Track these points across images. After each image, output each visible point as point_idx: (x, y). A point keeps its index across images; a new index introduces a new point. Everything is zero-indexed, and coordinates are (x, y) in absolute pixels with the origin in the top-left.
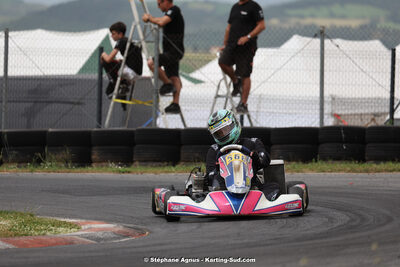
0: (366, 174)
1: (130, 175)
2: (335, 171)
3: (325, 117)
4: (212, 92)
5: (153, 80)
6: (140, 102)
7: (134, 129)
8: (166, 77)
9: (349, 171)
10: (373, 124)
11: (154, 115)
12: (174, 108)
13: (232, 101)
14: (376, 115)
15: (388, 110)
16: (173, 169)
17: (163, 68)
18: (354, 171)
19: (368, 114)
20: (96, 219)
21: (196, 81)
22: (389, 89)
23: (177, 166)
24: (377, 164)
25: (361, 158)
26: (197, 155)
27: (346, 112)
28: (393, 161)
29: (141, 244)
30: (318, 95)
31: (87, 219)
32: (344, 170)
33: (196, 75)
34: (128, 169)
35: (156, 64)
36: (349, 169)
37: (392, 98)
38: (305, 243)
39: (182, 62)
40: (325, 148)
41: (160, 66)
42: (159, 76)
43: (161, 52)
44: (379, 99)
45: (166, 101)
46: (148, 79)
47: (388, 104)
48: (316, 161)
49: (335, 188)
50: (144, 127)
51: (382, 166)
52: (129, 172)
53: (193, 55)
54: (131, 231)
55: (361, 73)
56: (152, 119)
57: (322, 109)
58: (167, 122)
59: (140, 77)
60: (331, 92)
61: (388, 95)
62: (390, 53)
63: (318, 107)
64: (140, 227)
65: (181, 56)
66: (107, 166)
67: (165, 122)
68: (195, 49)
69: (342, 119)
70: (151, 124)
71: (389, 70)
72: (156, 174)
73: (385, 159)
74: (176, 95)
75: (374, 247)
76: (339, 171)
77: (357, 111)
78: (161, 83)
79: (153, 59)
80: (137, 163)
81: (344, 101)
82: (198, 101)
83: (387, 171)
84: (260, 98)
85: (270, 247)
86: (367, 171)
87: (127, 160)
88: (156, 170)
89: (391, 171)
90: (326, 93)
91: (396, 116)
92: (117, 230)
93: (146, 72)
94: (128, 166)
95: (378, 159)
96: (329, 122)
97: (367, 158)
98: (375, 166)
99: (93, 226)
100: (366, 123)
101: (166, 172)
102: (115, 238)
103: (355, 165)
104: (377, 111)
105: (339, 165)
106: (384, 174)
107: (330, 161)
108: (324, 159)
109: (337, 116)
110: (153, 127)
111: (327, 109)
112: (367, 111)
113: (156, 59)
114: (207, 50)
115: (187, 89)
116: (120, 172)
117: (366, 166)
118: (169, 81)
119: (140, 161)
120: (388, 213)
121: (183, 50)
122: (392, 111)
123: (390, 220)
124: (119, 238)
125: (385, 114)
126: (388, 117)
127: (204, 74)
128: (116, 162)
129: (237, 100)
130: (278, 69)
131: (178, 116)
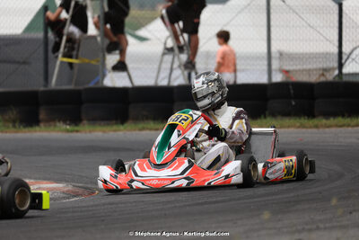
0: (315, 130)
1: (78, 134)
2: (284, 127)
3: (273, 73)
4: (160, 49)
5: (99, 39)
6: (87, 61)
7: (81, 88)
8: (112, 35)
9: (299, 127)
10: (322, 79)
11: (101, 74)
12: (121, 66)
13: (179, 58)
14: (325, 70)
15: (336, 65)
16: (122, 127)
17: (108, 26)
18: (302, 126)
19: (316, 70)
20: (45, 179)
21: (142, 39)
22: (337, 43)
23: (126, 125)
24: (327, 119)
25: (310, 114)
26: (145, 113)
27: (294, 68)
28: (343, 116)
29: (92, 203)
30: (265, 50)
31: (35, 179)
32: (294, 126)
33: (142, 33)
34: (76, 128)
35: (102, 22)
36: (298, 124)
37: (340, 53)
38: (256, 200)
39: (128, 20)
40: (273, 104)
41: (106, 24)
42: (105, 34)
43: (106, 9)
44: (327, 54)
45: (112, 59)
46: (94, 37)
47: (336, 58)
48: (265, 117)
50: (91, 85)
51: (332, 121)
52: (77, 131)
53: (139, 12)
54: (80, 191)
55: (308, 28)
56: (100, 78)
57: (269, 65)
58: (115, 80)
59: (85, 36)
60: (278, 48)
61: (336, 50)
62: (336, 7)
63: (266, 63)
64: (89, 186)
65: (126, 14)
66: (55, 126)
67: (112, 80)
68: (142, 7)
69: (291, 75)
70: (98, 83)
71: (337, 24)
72: (104, 132)
73: (335, 115)
74: (123, 53)
75: (334, 202)
76: (289, 127)
77: (305, 67)
78: (107, 42)
79: (99, 17)
80: (85, 122)
81: (292, 57)
82: (145, 59)
83: (337, 126)
84: (208, 55)
86: (316, 127)
87: (75, 119)
88: (105, 128)
89: (341, 126)
90: (274, 49)
91: (345, 70)
92: (66, 189)
93: (92, 30)
94: (76, 125)
95: (327, 115)
96: (278, 78)
97: (316, 114)
98: (324, 121)
99: (42, 186)
100: (313, 79)
101: (115, 131)
102: (64, 198)
103: (304, 121)
104: (325, 66)
105: (288, 121)
106: (333, 130)
107: (279, 117)
108: (274, 115)
109: (287, 72)
110: (99, 85)
111: (275, 65)
112: (315, 66)
113: (102, 17)
114: (153, 8)
115: (133, 46)
116: (68, 131)
117: (315, 121)
118: (115, 39)
119: (89, 120)
120: (339, 169)
121: (128, 7)
122: (341, 66)
124: (69, 198)
125: (333, 69)
126: (337, 72)
127: (150, 32)
128: (65, 122)
129: (184, 57)
130: (225, 25)
131: (124, 74)
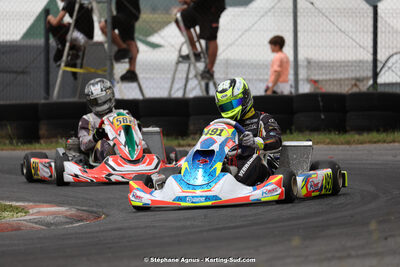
0: (348, 147)
3: (301, 83)
4: (174, 57)
5: (106, 46)
6: (93, 70)
8: (121, 42)
9: (328, 143)
10: (355, 90)
12: (131, 76)
13: (195, 66)
14: (358, 80)
15: (370, 74)
17: (117, 31)
18: (332, 143)
19: (348, 79)
20: (46, 202)
21: (155, 46)
22: (371, 50)
24: (360, 134)
27: (324, 77)
28: (378, 131)
29: (98, 229)
30: (292, 59)
31: (34, 202)
32: (323, 143)
33: (154, 39)
35: (109, 27)
36: (328, 140)
37: (375, 61)
39: (138, 25)
40: (300, 118)
41: (114, 29)
42: (113, 41)
43: (115, 13)
44: (360, 61)
45: (121, 68)
46: (100, 44)
47: (371, 67)
48: (291, 133)
51: (365, 136)
53: (151, 16)
54: (85, 215)
55: (340, 33)
57: (296, 74)
58: (124, 92)
59: (91, 42)
60: (306, 56)
61: (370, 58)
62: (370, 10)
63: (292, 72)
64: (95, 209)
65: (137, 18)
66: (57, 142)
67: (121, 91)
68: (154, 10)
69: (320, 85)
71: (371, 29)
73: (369, 130)
74: (132, 61)
76: (318, 143)
77: (335, 76)
78: (115, 49)
79: (106, 21)
81: (320, 65)
82: (157, 68)
83: (370, 142)
84: (227, 63)
86: (348, 143)
89: (375, 142)
90: (301, 57)
91: (380, 80)
92: (69, 213)
93: (98, 36)
95: (360, 130)
96: (305, 88)
97: (348, 128)
98: (357, 137)
99: (42, 209)
100: (345, 90)
102: (67, 223)
103: (334, 136)
104: (358, 75)
105: (316, 137)
106: (367, 146)
107: (307, 133)
108: (300, 130)
109: (315, 82)
111: (303, 74)
112: (346, 76)
113: (109, 21)
114: (167, 11)
115: (144, 54)
117: (347, 137)
118: (124, 46)
120: (373, 189)
122: (376, 75)
123: (375, 197)
124: (72, 223)
125: (367, 79)
126: (371, 82)
127: (163, 38)
129: (201, 66)
130: (246, 31)
131: (135, 85)
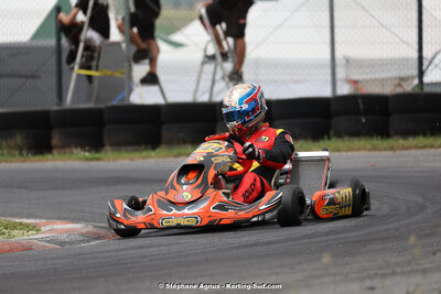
0: (391, 153)
1: (99, 163)
2: (353, 150)
3: (338, 84)
4: (199, 56)
5: (124, 46)
6: (109, 73)
7: (102, 106)
8: (139, 41)
9: (370, 150)
10: (399, 90)
11: (127, 89)
12: (151, 79)
13: (222, 68)
14: (402, 79)
15: (415, 72)
16: (153, 153)
18: (375, 148)
19: (391, 79)
20: (59, 218)
21: (177, 45)
22: (416, 47)
23: (157, 151)
24: (404, 139)
25: (384, 132)
26: (181, 135)
28: (424, 135)
30: (328, 56)
31: (47, 218)
32: (365, 149)
33: (176, 37)
34: (97, 155)
35: (127, 25)
36: (369, 146)
37: (421, 58)
39: (159, 22)
40: (339, 122)
41: (132, 27)
42: (131, 40)
44: (404, 59)
45: (140, 70)
46: (117, 44)
47: (416, 65)
48: (329, 138)
49: (352, 170)
50: (115, 102)
51: (411, 141)
52: (98, 159)
53: (173, 12)
54: (103, 232)
55: (381, 28)
56: (125, 93)
57: (334, 74)
58: (143, 96)
59: (107, 42)
60: (344, 53)
61: (415, 55)
63: (329, 71)
66: (71, 153)
67: (141, 96)
68: (177, 5)
69: (360, 86)
70: (123, 99)
71: (416, 23)
72: (132, 159)
73: (415, 134)
74: (153, 62)
75: (412, 240)
76: (358, 149)
77: (377, 76)
80: (108, 148)
81: (360, 64)
82: (181, 69)
83: (417, 147)
84: (258, 63)
85: (274, 246)
86: (392, 149)
87: (95, 144)
88: (132, 156)
89: (422, 148)
90: (338, 54)
91: (427, 79)
92: (84, 230)
93: (115, 35)
94: (97, 151)
95: (405, 134)
96: (344, 90)
97: (391, 133)
98: (402, 142)
99: (55, 227)
100: (388, 90)
101: (145, 158)
102: (83, 241)
103: (377, 142)
104: (402, 74)
105: (357, 142)
106: (412, 152)
107: (346, 138)
108: (339, 135)
109: (355, 82)
110: (125, 103)
111: (341, 74)
112: (390, 75)
114: (191, 6)
115: (165, 54)
116: (87, 159)
117: (391, 142)
118: (144, 46)
119: (112, 145)
120: (420, 200)
121: (159, 6)
122: (421, 73)
123: (422, 208)
124: (88, 241)
125: (412, 78)
126: (416, 81)
127: (186, 36)
128: (83, 148)
129: (229, 66)
130: (278, 27)
131: (155, 89)
